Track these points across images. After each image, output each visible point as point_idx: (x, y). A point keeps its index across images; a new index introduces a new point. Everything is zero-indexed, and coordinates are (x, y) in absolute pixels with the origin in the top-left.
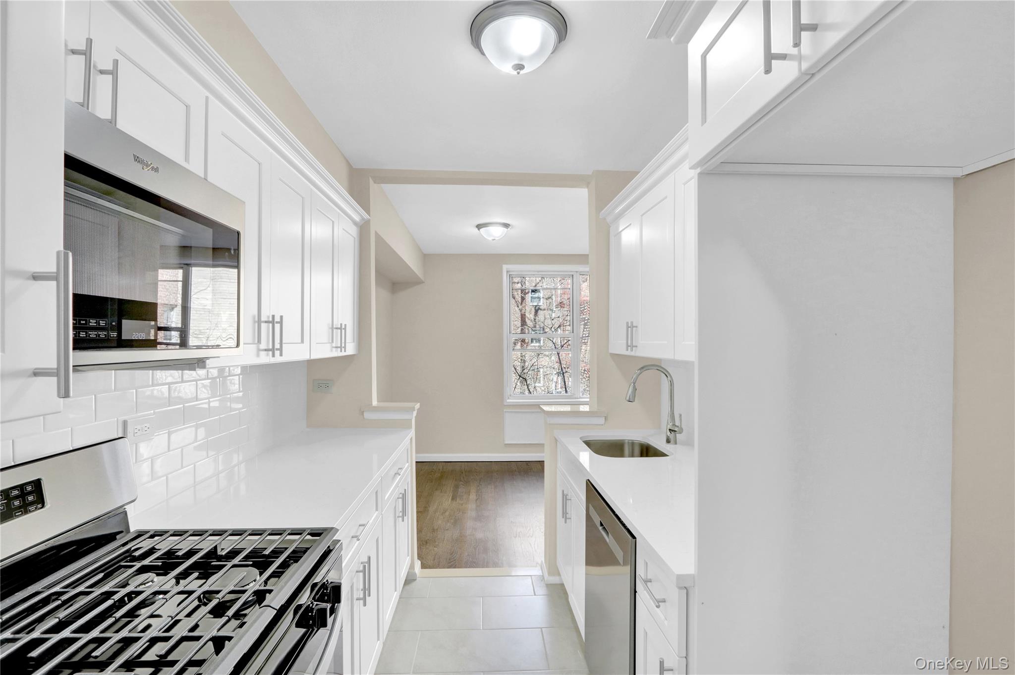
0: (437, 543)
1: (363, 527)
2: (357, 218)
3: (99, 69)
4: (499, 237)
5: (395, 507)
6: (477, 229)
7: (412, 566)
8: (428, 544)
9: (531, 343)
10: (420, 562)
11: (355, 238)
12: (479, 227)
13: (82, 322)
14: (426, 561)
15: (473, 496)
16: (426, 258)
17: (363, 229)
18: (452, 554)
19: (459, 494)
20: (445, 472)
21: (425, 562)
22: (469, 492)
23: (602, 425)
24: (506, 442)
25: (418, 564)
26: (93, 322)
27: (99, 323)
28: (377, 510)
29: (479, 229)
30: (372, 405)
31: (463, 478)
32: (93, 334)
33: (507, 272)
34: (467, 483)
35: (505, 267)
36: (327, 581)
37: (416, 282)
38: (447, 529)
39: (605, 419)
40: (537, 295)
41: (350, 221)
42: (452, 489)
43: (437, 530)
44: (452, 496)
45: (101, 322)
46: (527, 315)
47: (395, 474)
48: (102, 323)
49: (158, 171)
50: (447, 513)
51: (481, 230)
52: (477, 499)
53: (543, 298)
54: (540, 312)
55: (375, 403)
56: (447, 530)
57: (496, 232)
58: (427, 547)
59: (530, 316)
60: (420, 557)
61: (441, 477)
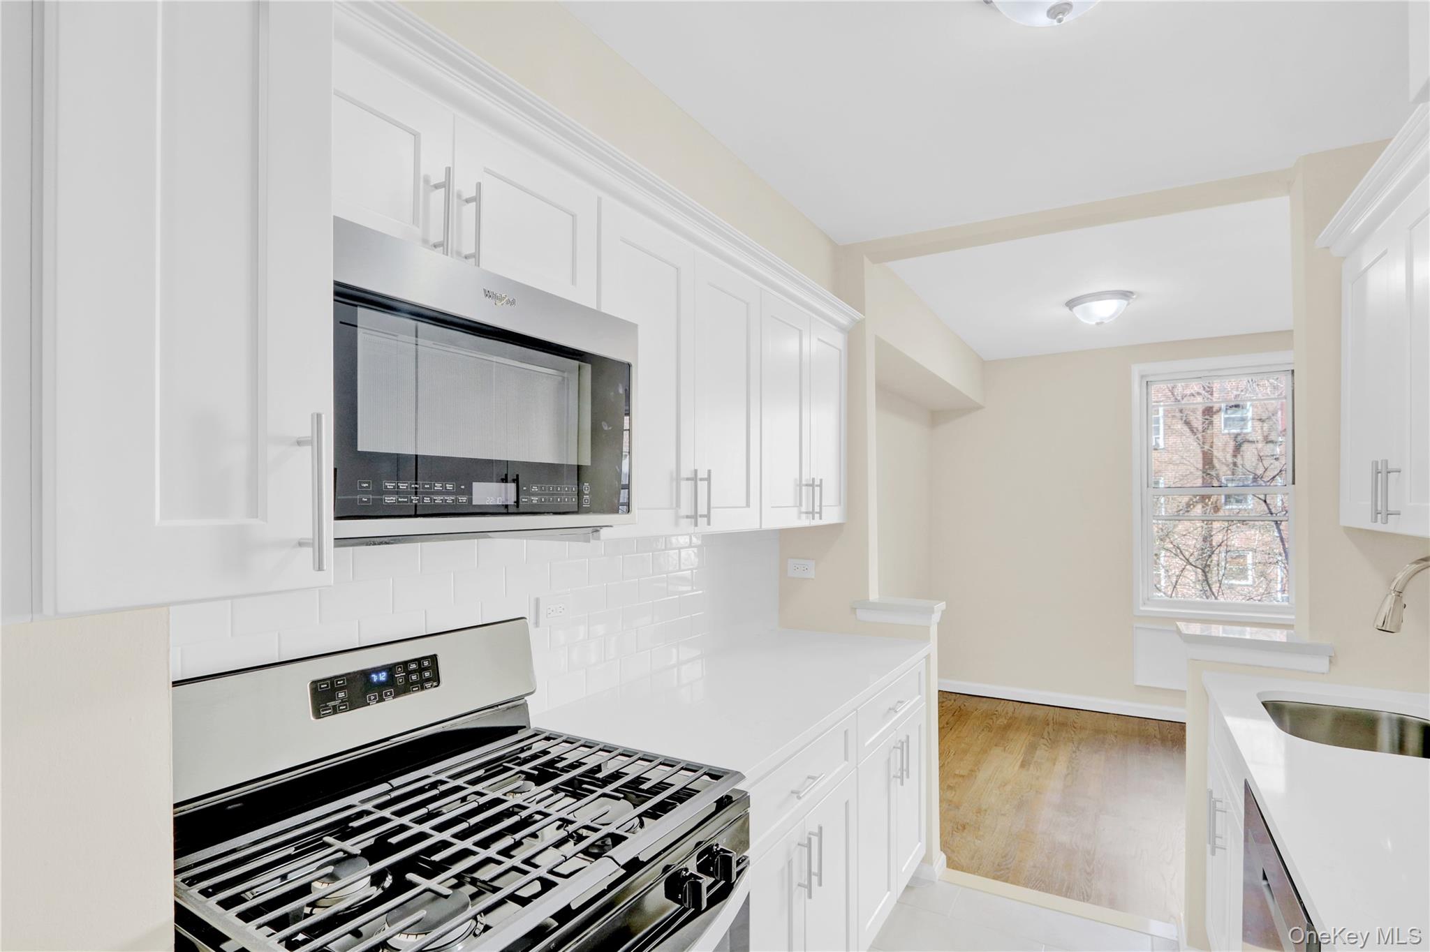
0: (981, 833)
1: (812, 780)
2: (844, 321)
3: (464, 198)
4: (1111, 317)
5: (889, 760)
6: (1067, 309)
7: (927, 860)
8: (966, 831)
9: (1226, 504)
10: (943, 857)
11: (840, 350)
12: (1071, 304)
13: (426, 486)
14: (957, 856)
15: (1061, 767)
16: (987, 367)
17: (854, 336)
18: (1005, 856)
19: (1035, 759)
20: (1016, 718)
21: (956, 859)
22: (1055, 759)
23: (1323, 673)
24: (1138, 684)
25: (940, 859)
26: (438, 486)
27: (446, 487)
28: (846, 759)
29: (1071, 309)
30: (868, 600)
31: (1048, 733)
32: (438, 499)
33: (1142, 377)
34: (1053, 743)
35: (1136, 370)
36: (717, 845)
37: (964, 408)
38: (1003, 812)
39: (1330, 662)
40: (1238, 415)
41: (834, 327)
42: (1024, 748)
43: (986, 811)
44: (1022, 762)
45: (447, 485)
46: (1215, 453)
47: (890, 709)
48: (449, 487)
49: (514, 303)
50: (1008, 788)
51: (1075, 309)
52: (1068, 774)
53: (1253, 419)
54: (1245, 446)
55: (874, 596)
56: (1002, 815)
57: (1105, 310)
58: (964, 834)
59: (1222, 455)
60: (945, 846)
61: (1007, 727)
